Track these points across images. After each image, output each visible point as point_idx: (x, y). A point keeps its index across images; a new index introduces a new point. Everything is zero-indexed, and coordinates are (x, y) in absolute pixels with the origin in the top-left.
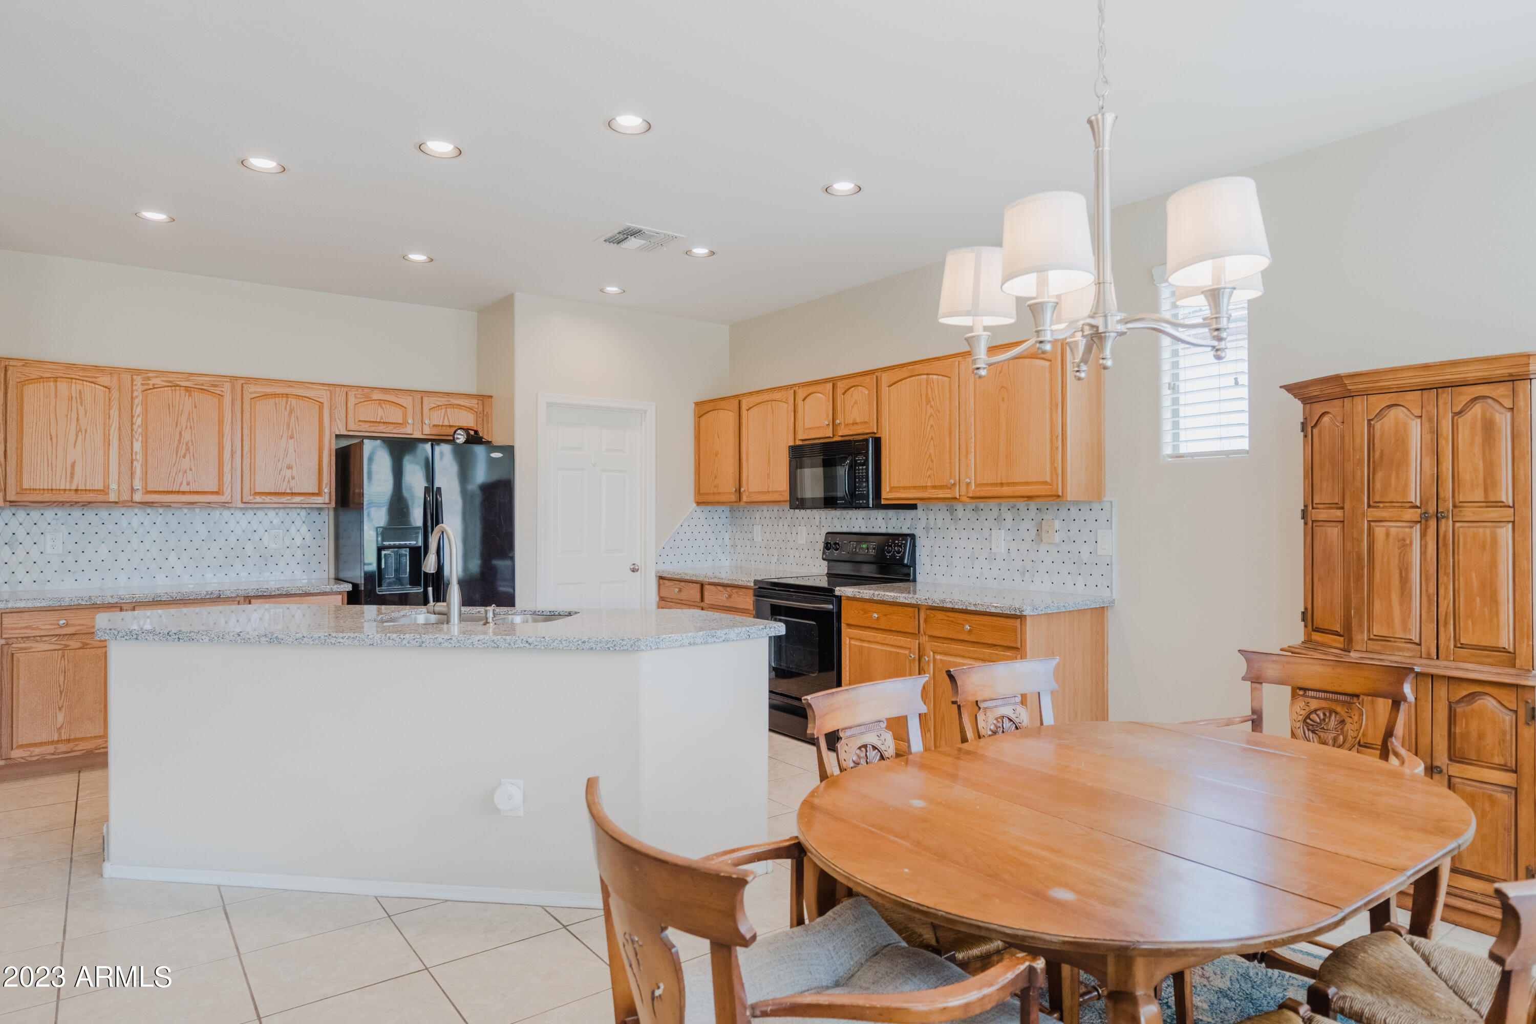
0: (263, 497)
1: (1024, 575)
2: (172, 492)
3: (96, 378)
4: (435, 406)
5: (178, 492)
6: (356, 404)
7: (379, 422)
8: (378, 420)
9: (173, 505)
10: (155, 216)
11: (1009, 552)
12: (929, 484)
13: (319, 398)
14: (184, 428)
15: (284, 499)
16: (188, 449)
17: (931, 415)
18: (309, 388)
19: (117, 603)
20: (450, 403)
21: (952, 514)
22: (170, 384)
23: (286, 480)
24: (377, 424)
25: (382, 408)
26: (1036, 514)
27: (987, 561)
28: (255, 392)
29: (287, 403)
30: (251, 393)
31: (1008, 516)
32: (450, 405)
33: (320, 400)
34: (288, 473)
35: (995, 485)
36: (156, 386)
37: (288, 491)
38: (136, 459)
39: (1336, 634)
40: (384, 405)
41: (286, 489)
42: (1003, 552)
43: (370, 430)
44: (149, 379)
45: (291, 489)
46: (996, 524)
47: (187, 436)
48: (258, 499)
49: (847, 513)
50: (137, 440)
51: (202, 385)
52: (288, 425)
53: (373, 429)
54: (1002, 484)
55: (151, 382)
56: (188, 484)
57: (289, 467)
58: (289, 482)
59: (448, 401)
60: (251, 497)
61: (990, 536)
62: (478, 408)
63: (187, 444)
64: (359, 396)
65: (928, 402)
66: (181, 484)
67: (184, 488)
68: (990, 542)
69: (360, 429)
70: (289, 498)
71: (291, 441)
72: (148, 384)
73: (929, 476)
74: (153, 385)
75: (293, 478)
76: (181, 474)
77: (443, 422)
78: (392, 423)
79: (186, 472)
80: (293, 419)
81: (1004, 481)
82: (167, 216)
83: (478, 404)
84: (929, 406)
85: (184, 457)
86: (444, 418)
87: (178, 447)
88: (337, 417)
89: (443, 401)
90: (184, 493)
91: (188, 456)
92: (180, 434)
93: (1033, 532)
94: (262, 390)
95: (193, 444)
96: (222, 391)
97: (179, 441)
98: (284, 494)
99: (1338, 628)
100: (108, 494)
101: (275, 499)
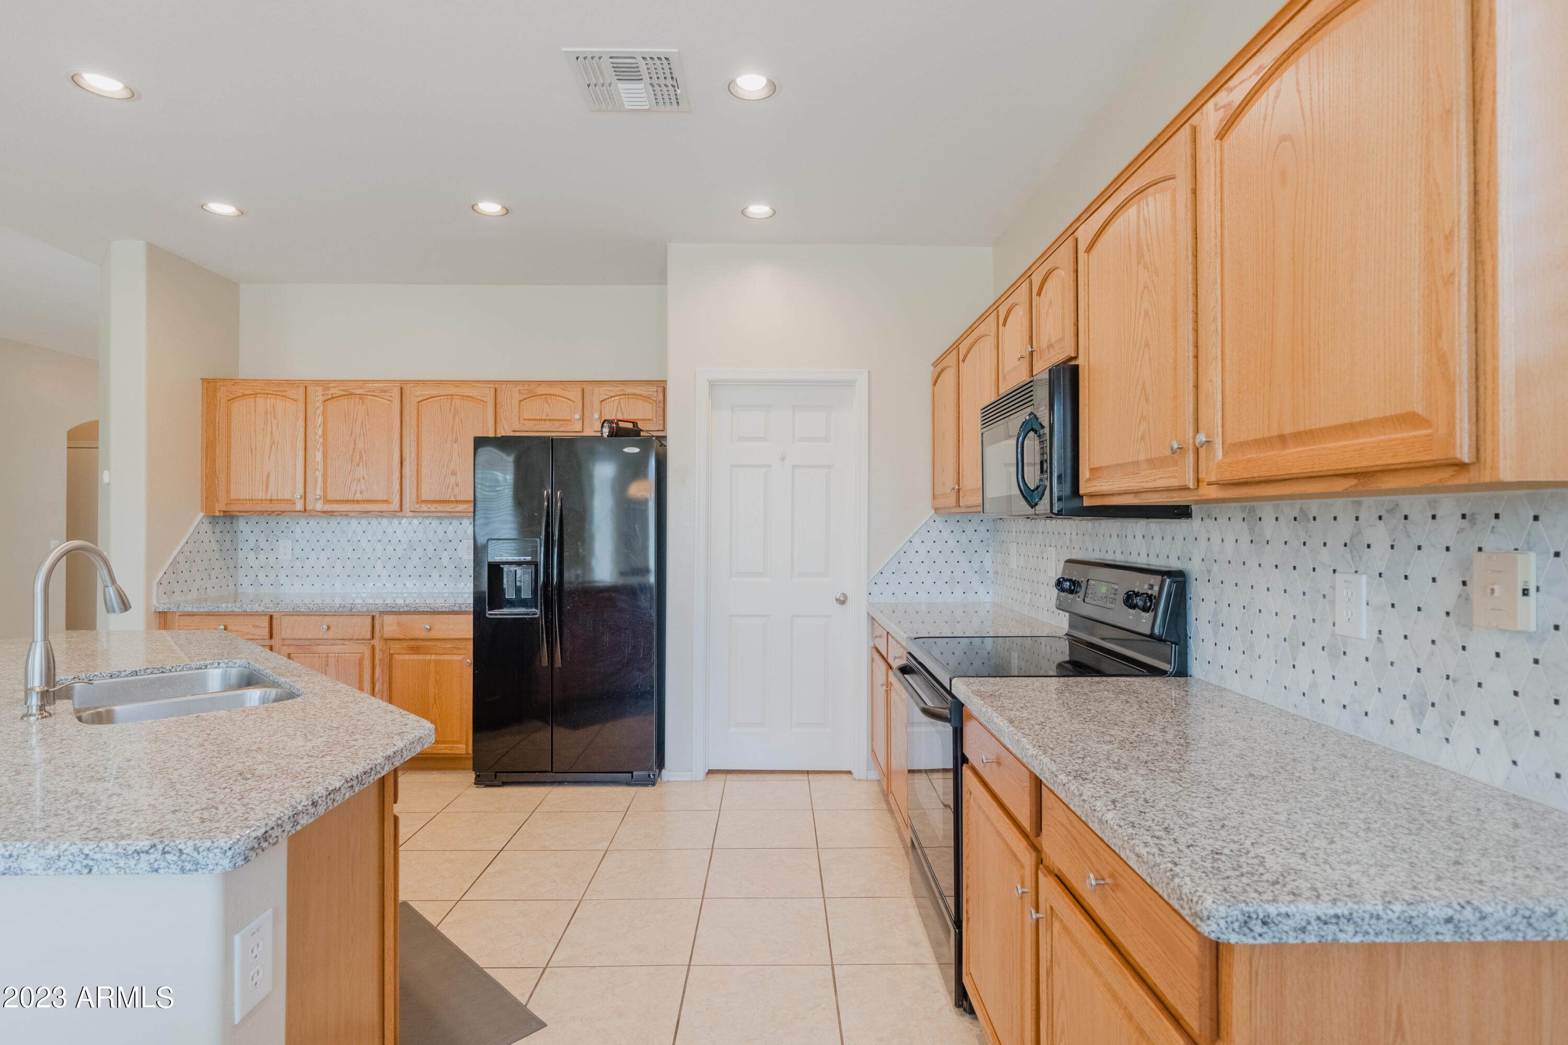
0: (429, 506)
1: (1422, 714)
2: (347, 501)
3: (285, 391)
4: (607, 397)
5: (353, 501)
6: (520, 401)
7: (545, 420)
8: (544, 418)
9: (350, 514)
10: (223, 208)
11: (1379, 640)
12: (1143, 456)
13: (483, 396)
14: (358, 436)
15: (448, 508)
16: (361, 457)
17: (1145, 287)
18: (474, 386)
19: (263, 611)
20: (623, 393)
21: (1252, 530)
22: (346, 393)
23: (451, 487)
24: (543, 422)
25: (548, 403)
26: (1461, 530)
27: (1325, 653)
28: (422, 395)
29: (451, 405)
30: (417, 396)
31: (1379, 535)
32: (624, 395)
33: (483, 399)
34: (452, 480)
35: (1265, 442)
36: (334, 396)
37: (453, 499)
38: (318, 469)
40: (550, 401)
41: (450, 497)
42: (1364, 635)
43: (535, 429)
44: (328, 389)
45: (455, 497)
46: (1349, 556)
47: (360, 445)
48: (424, 508)
50: (319, 450)
51: (373, 391)
52: (453, 428)
53: (538, 428)
54: (1282, 439)
55: (330, 392)
56: (361, 493)
57: (454, 473)
58: (453, 489)
59: (621, 390)
60: (418, 506)
61: (1333, 588)
62: (657, 397)
63: (360, 453)
64: (523, 392)
65: (1141, 257)
66: (355, 493)
67: (358, 497)
68: (1333, 603)
69: (524, 429)
70: (453, 506)
71: (456, 446)
72: (328, 394)
73: (1142, 438)
74: (332, 394)
75: (457, 485)
76: (355, 483)
77: (616, 416)
78: (559, 420)
79: (359, 481)
80: (457, 421)
81: (1287, 430)
82: (237, 209)
83: (657, 391)
85: (358, 465)
86: (617, 411)
87: (353, 456)
88: (502, 416)
89: (616, 390)
90: (358, 502)
91: (361, 464)
92: (355, 443)
93: (1450, 590)
94: (427, 393)
95: (365, 453)
96: (391, 396)
97: (354, 449)
98: (449, 502)
100: (294, 503)
101: (440, 507)
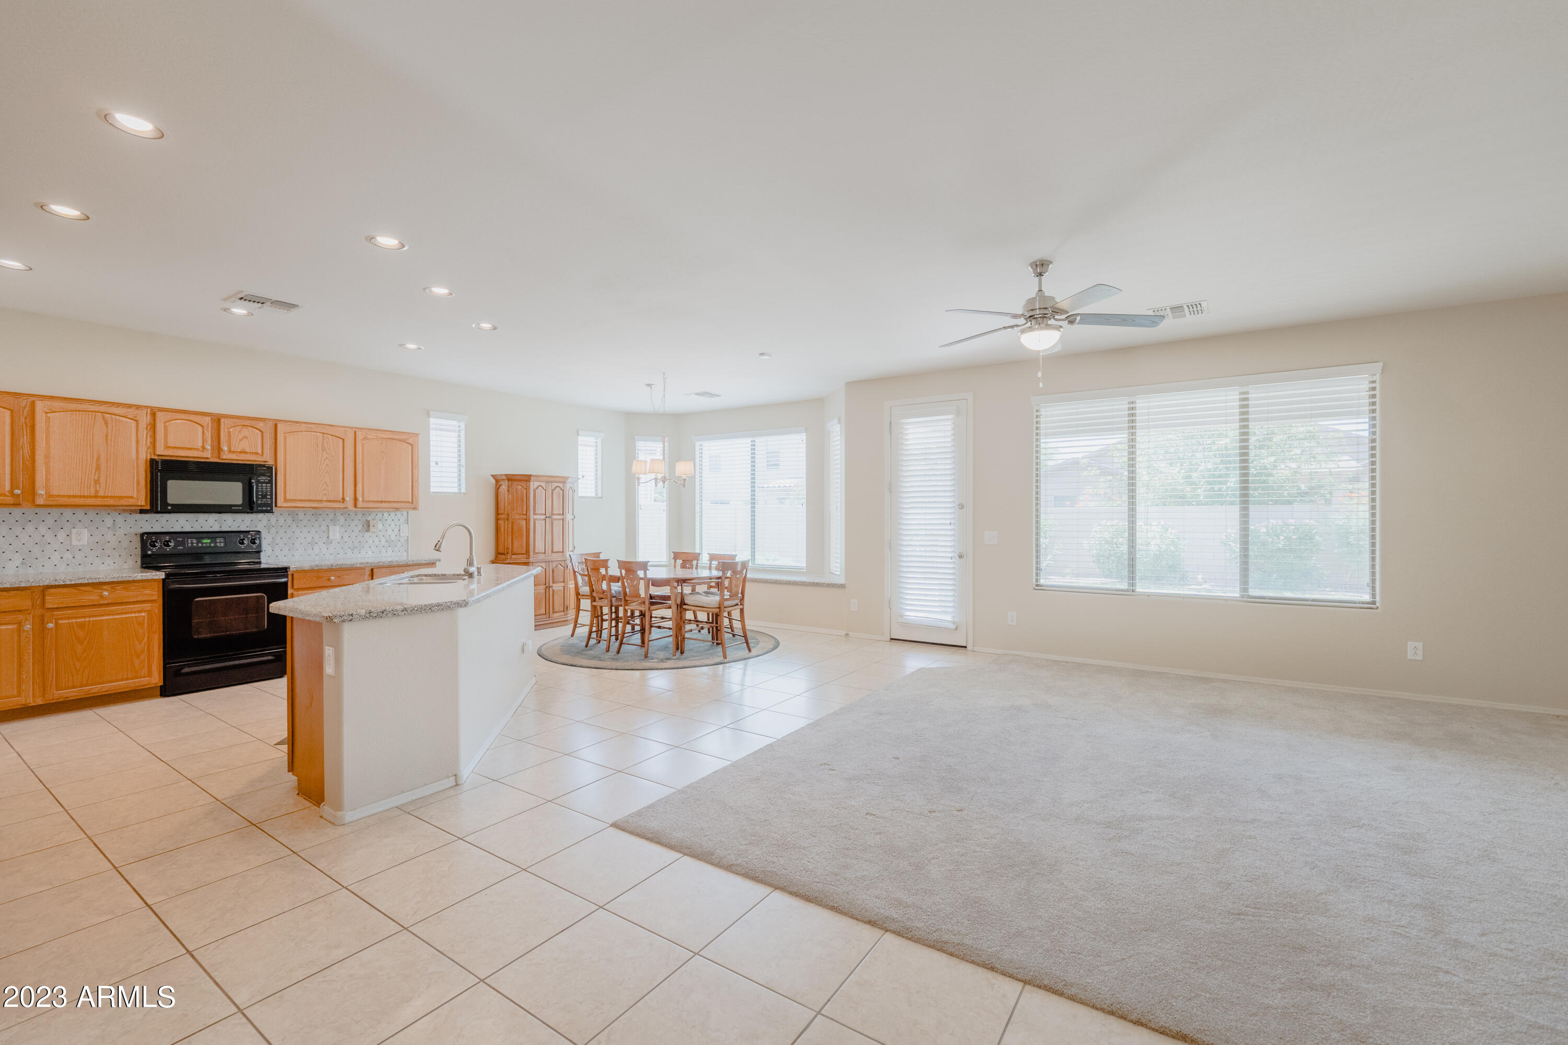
11: (342, 538)
12: (325, 499)
17: (326, 458)
26: (362, 517)
27: (325, 544)
31: (342, 519)
39: (524, 554)
42: (338, 538)
46: (332, 523)
49: (162, 516)
61: (328, 529)
65: (324, 449)
68: (328, 533)
73: (325, 494)
81: (384, 500)
84: (324, 452)
93: (360, 526)
99: (524, 552)
